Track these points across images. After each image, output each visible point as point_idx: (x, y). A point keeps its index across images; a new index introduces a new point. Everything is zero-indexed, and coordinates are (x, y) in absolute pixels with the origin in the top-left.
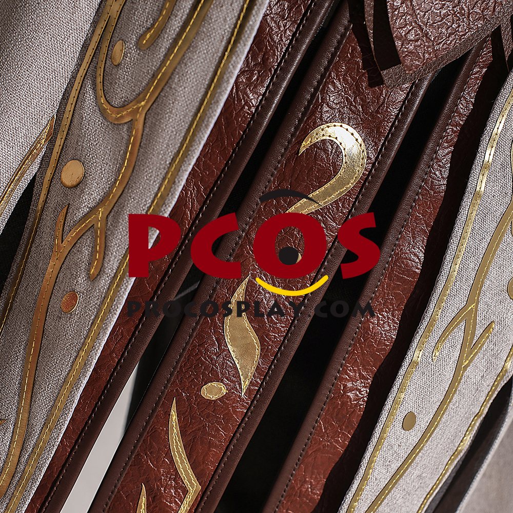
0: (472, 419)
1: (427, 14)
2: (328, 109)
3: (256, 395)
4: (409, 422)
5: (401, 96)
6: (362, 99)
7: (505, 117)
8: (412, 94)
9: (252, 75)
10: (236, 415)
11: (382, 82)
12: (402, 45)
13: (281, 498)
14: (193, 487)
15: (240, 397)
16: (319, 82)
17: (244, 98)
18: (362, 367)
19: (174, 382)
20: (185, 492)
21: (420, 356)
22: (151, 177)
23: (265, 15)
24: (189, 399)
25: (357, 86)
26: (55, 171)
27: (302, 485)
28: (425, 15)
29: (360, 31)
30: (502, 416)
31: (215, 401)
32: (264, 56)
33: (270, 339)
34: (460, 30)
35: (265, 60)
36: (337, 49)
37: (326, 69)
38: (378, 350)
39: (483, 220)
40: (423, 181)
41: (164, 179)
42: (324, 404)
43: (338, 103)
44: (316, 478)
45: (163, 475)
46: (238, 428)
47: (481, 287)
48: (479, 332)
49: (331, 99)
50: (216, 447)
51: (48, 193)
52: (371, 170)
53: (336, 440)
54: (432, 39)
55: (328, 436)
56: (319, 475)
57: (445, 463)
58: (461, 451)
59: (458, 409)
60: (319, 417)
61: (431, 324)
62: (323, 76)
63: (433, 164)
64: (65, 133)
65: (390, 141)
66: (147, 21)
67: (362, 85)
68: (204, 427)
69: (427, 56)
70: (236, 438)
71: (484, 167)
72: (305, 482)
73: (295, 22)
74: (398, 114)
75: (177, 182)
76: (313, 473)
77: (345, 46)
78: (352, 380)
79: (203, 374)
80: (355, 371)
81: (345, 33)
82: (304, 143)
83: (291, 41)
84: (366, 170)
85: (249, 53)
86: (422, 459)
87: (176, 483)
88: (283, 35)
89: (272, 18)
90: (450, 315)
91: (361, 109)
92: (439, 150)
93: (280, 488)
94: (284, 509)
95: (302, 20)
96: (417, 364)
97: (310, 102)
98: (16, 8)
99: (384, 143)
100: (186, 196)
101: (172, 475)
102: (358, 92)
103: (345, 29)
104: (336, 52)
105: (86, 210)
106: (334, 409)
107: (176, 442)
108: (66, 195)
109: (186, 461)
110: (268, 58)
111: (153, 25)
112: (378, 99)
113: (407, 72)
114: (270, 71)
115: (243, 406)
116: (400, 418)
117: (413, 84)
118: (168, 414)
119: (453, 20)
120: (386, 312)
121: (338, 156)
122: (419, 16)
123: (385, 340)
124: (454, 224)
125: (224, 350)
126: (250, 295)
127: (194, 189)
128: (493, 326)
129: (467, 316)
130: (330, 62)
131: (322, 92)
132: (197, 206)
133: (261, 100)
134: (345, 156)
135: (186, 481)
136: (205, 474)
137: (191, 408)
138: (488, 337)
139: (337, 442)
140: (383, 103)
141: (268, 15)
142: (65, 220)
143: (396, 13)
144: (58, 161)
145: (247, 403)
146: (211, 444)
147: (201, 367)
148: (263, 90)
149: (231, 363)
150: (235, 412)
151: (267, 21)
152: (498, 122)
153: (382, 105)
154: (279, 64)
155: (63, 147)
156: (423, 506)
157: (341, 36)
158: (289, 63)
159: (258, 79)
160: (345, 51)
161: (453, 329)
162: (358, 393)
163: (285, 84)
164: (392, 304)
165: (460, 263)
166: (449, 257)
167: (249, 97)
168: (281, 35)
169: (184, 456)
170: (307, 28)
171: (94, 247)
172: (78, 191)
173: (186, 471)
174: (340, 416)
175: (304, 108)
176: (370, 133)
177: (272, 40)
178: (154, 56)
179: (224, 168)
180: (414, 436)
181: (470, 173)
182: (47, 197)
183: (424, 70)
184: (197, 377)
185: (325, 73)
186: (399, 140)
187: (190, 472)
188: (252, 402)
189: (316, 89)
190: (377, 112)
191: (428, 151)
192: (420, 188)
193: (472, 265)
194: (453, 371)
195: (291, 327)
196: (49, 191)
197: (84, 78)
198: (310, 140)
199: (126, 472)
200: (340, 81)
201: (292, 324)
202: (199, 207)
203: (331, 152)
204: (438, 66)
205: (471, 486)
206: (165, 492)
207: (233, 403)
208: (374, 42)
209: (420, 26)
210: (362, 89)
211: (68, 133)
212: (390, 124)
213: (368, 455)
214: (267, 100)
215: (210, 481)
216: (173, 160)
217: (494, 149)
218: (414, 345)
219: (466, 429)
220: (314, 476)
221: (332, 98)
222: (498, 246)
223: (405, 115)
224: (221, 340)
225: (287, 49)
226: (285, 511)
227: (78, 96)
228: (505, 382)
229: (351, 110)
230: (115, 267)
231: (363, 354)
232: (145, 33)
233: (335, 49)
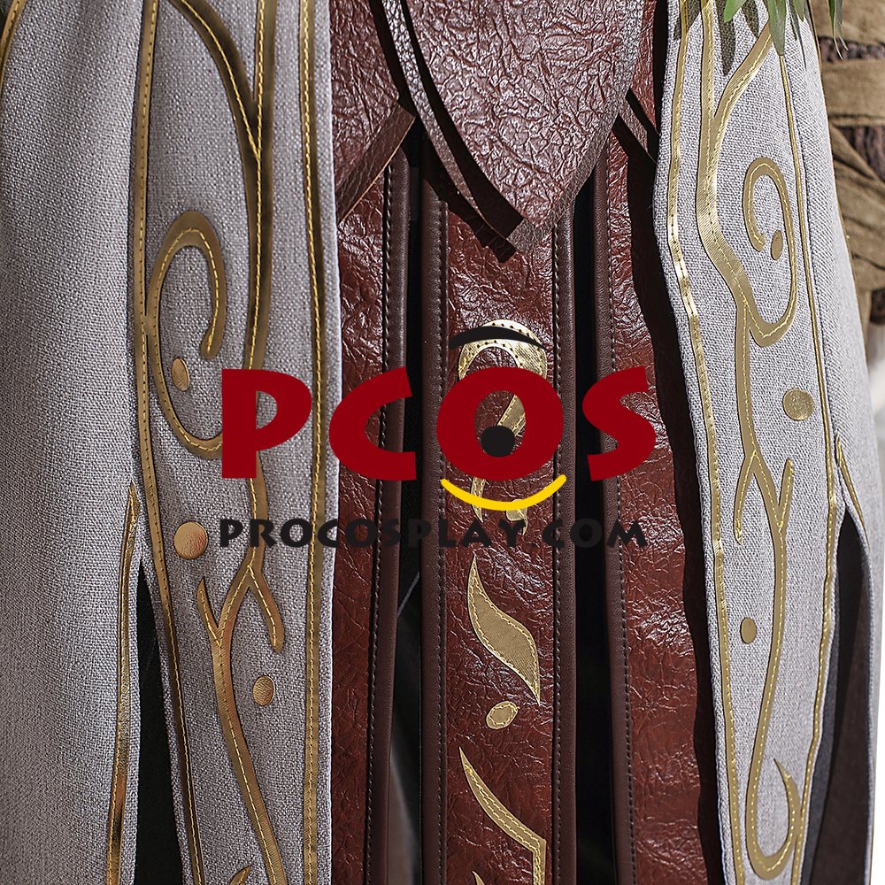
0: (822, 587)
1: (526, 144)
2: (468, 312)
3: (555, 695)
4: (748, 631)
5: (547, 253)
6: (502, 281)
7: (676, 215)
8: (557, 243)
9: (359, 319)
10: (544, 731)
11: (514, 249)
12: (515, 196)
13: (630, 806)
14: (536, 845)
15: (537, 706)
16: (442, 287)
17: (362, 352)
18: (649, 595)
19: (449, 729)
20: (529, 855)
21: (721, 546)
22: (294, 500)
23: (340, 242)
24: (476, 739)
25: (488, 268)
26: (164, 547)
27: (648, 777)
28: (524, 147)
29: (459, 205)
30: (863, 564)
31: (510, 726)
32: (361, 291)
33: (538, 619)
34: (575, 143)
35: (365, 295)
36: (443, 238)
37: (443, 267)
38: (657, 566)
39: (715, 348)
40: (612, 338)
41: (312, 496)
42: (626, 665)
43: (477, 299)
44: (660, 759)
45: (492, 849)
46: (554, 746)
47: (753, 426)
48: (777, 480)
49: (465, 299)
50: (539, 781)
51: (168, 577)
52: (555, 358)
53: (662, 700)
54: (548, 171)
55: (649, 701)
56: (662, 754)
57: (817, 657)
58: (829, 632)
59: (800, 584)
60: (626, 683)
61: (716, 501)
62: (443, 278)
63: (614, 311)
64: (155, 496)
65: (559, 312)
66: (200, 323)
67: (494, 264)
68: (512, 764)
69: (551, 194)
70: (557, 758)
71: (683, 285)
72: (650, 771)
73: (377, 232)
74: (554, 275)
75: (329, 492)
76: (653, 756)
77: (451, 229)
78: (644, 617)
79: (479, 701)
80: (642, 605)
81: (443, 214)
82: (460, 367)
83: (384, 256)
84: (549, 361)
85: (341, 296)
86: (786, 666)
87: (514, 850)
88: (370, 254)
89: (349, 243)
90: (732, 478)
91: (507, 293)
92: (613, 291)
93: (623, 796)
94: (640, 819)
95: (385, 226)
96: (722, 556)
97: (443, 316)
98: (34, 382)
99: (554, 318)
100: (352, 499)
101: (503, 842)
102: (493, 275)
103: (441, 210)
104: (443, 243)
105: (231, 575)
106: (640, 664)
107: (488, 800)
108: (194, 569)
109: (511, 817)
110: (368, 291)
111: (210, 325)
112: (521, 270)
113: (537, 226)
114: (377, 304)
115: (546, 715)
116: (736, 631)
117: (553, 231)
118: (461, 771)
119: (560, 135)
120: (644, 514)
121: (508, 361)
122: (518, 152)
123: (659, 550)
124: (683, 370)
125: (490, 660)
126: (488, 578)
127: (357, 486)
128: (792, 464)
129: (753, 468)
130: (443, 257)
131: (452, 296)
132: (370, 503)
133: (384, 343)
134: (517, 357)
135: (524, 842)
136: (543, 821)
137: (485, 749)
138: (792, 480)
139: (664, 702)
140: (529, 272)
141: (342, 241)
142: (208, 599)
143: (490, 162)
144: (162, 532)
145: (550, 710)
146: (531, 782)
147: (473, 693)
148: (380, 331)
149: (506, 671)
150: (540, 728)
151: (345, 249)
152: (669, 226)
153: (528, 275)
154: (384, 290)
155: (160, 514)
156: (816, 722)
157: (440, 220)
158: (394, 283)
159: (367, 321)
160: (453, 235)
161: (745, 494)
162: (659, 630)
163: (402, 311)
164: (646, 502)
165: (712, 412)
166: (696, 414)
167: (367, 348)
168: (370, 256)
169: (505, 811)
170: (395, 232)
171: (263, 613)
172: (208, 557)
173: (517, 829)
174: (651, 669)
175: (440, 326)
176: (532, 315)
177: (362, 267)
178: (229, 360)
179: (380, 444)
180: (762, 645)
181: (670, 302)
182: (169, 582)
183: (557, 211)
184: (473, 708)
185: (443, 273)
186: (571, 306)
187: (523, 828)
188: (555, 705)
189: (443, 297)
190: (528, 286)
191: (600, 300)
192: (612, 348)
193: (729, 408)
194: (771, 544)
195: (554, 591)
196: (167, 573)
197: (150, 422)
198: (465, 360)
199: (446, 868)
200: (465, 273)
201: (554, 587)
202: (373, 503)
203: (498, 361)
204: (570, 197)
205: (871, 669)
206: (504, 867)
207: (533, 718)
208: (479, 208)
209: (525, 163)
210: (497, 268)
211: (158, 495)
212: (550, 292)
213: (717, 695)
214: (390, 339)
215: (553, 827)
216: (313, 469)
217: (682, 260)
218: (707, 536)
219: (821, 603)
220: (656, 759)
221: (467, 297)
222: (748, 367)
223: (562, 273)
224: (480, 650)
225: (384, 268)
226: (642, 820)
227: (152, 446)
228: (841, 522)
229: (495, 299)
230: (302, 625)
231: (641, 579)
232: (205, 337)
233: (440, 239)
